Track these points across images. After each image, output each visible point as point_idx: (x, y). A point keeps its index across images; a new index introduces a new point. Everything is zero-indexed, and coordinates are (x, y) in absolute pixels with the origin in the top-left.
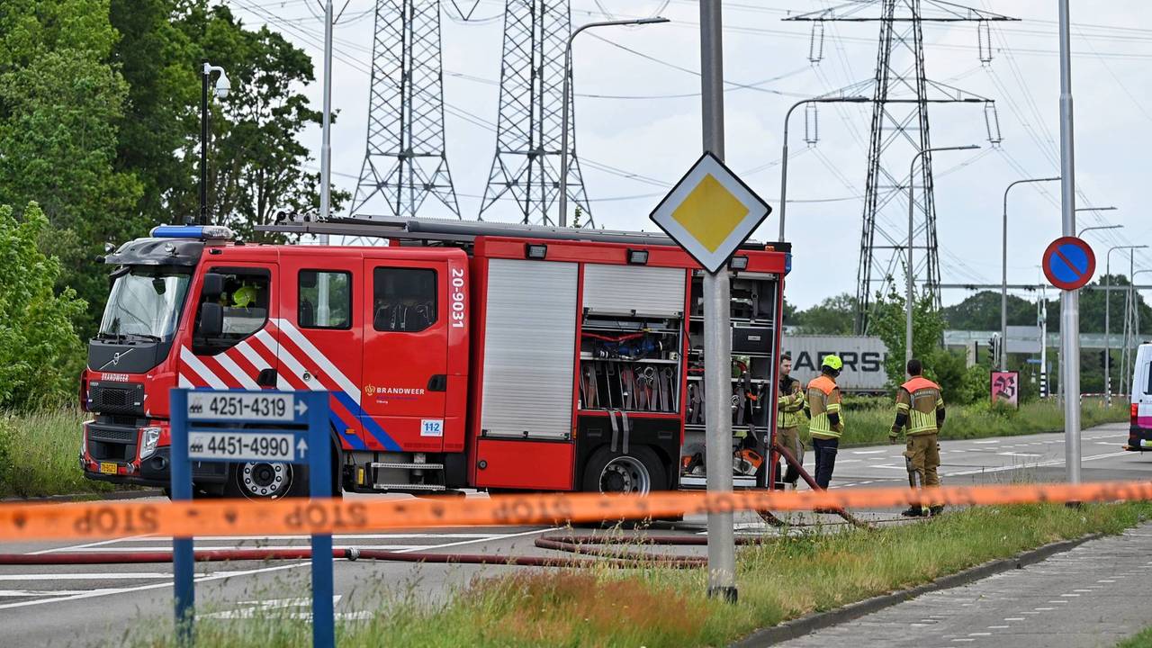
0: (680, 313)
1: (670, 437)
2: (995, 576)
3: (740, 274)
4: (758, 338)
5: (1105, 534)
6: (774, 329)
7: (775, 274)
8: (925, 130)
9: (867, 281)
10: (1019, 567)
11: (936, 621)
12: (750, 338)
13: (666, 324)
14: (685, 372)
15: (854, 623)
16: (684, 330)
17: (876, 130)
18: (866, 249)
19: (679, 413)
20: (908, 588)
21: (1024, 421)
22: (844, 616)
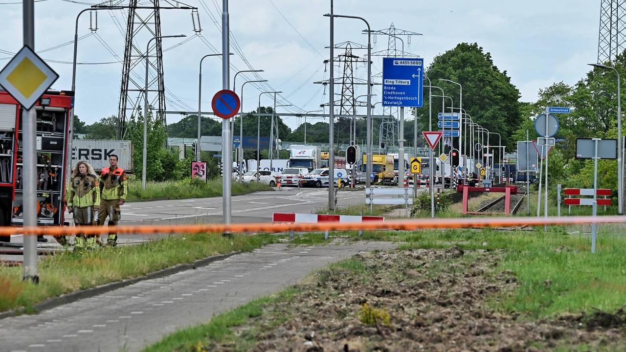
0: (13, 129)
1: (7, 196)
2: (181, 273)
3: (46, 108)
4: (56, 143)
5: (243, 251)
6: (64, 138)
7: (65, 108)
8: (158, 24)
9: (124, 109)
10: (194, 268)
11: (145, 295)
12: (51, 143)
13: (5, 134)
14: (15, 161)
15: (101, 296)
16: (15, 138)
17: (130, 24)
18: (124, 91)
19: (12, 183)
20: (132, 278)
21: (210, 190)
22: (96, 292)
